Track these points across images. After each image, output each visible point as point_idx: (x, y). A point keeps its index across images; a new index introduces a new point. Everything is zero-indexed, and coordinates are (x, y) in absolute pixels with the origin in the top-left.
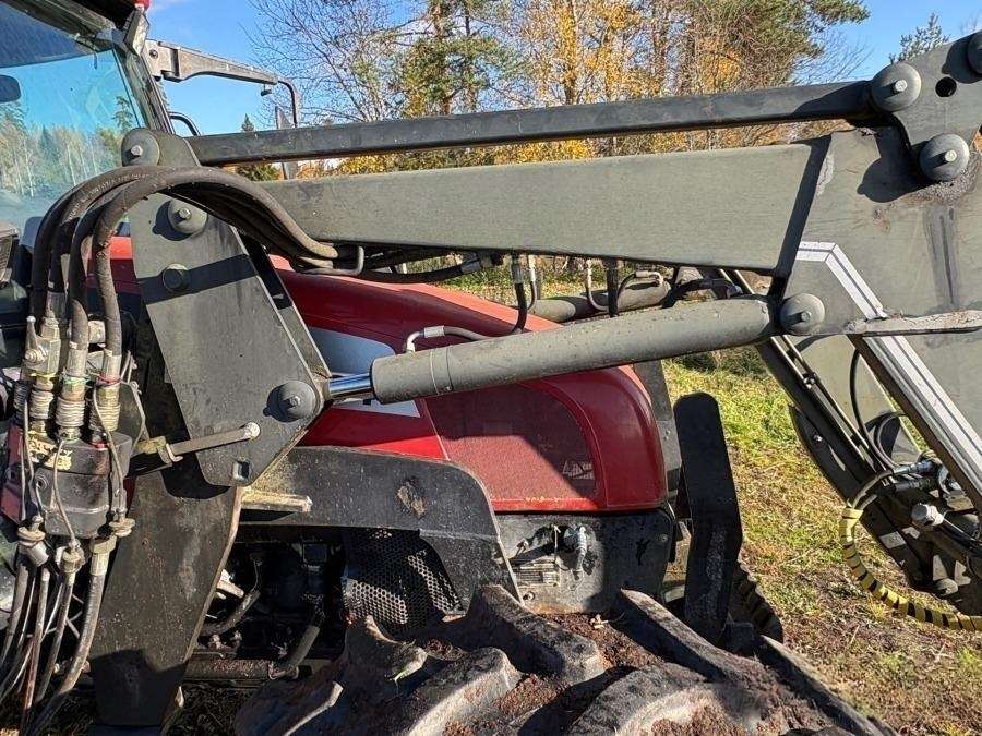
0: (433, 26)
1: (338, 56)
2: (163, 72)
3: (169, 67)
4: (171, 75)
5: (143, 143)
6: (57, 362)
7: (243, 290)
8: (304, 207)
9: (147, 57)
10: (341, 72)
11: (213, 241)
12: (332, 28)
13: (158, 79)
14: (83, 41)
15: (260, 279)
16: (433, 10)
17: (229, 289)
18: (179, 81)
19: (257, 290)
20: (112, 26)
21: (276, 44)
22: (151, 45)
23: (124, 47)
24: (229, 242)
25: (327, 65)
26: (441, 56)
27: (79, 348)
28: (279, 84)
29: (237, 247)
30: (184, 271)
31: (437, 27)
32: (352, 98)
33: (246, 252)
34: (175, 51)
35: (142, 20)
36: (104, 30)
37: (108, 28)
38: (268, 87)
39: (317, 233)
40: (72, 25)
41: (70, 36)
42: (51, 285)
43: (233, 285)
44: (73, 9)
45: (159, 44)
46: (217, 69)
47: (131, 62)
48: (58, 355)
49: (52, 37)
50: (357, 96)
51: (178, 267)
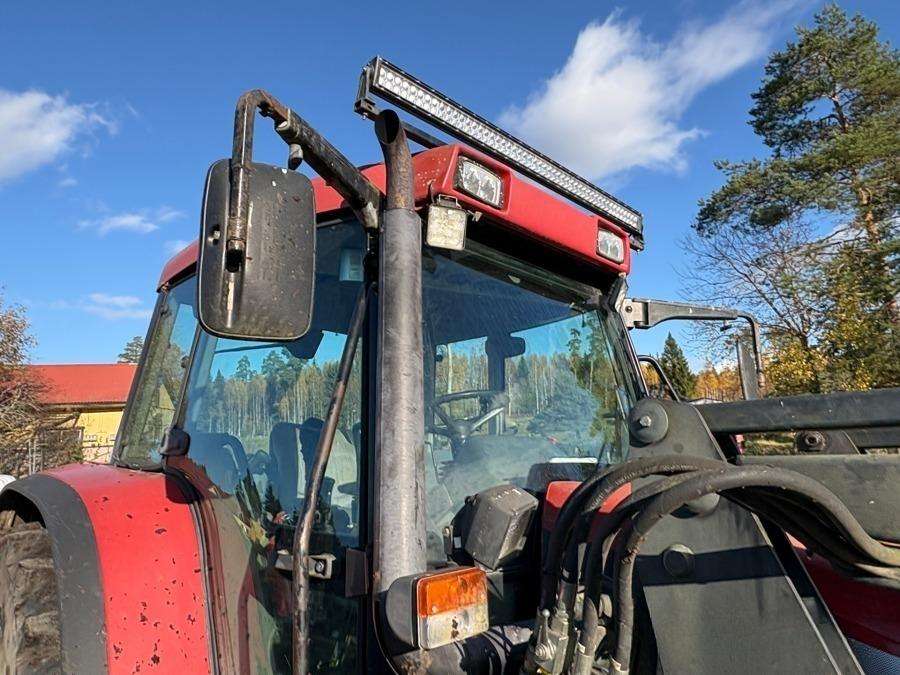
0: (865, 231)
1: (759, 274)
2: (636, 323)
3: (640, 318)
4: (642, 324)
5: (652, 414)
6: (563, 662)
7: (765, 592)
8: (854, 492)
9: (624, 312)
10: (764, 289)
11: (726, 523)
12: (753, 253)
13: (630, 328)
14: (576, 308)
15: (788, 579)
16: (864, 217)
17: (745, 587)
18: (647, 328)
19: (786, 595)
20: (599, 293)
21: (701, 274)
22: (628, 303)
23: (606, 307)
24: (748, 527)
25: (748, 285)
26: (878, 257)
27: (587, 653)
28: (739, 319)
29: (757, 535)
30: (690, 555)
31: (870, 233)
32: (775, 310)
33: (769, 543)
34: (646, 304)
35: (624, 285)
36: (592, 297)
37: (596, 294)
38: (728, 323)
39: (877, 530)
40: (571, 297)
41: (567, 305)
42: (566, 574)
43: (752, 582)
44: (573, 287)
45: (633, 301)
46: (681, 314)
47: (611, 318)
48: (564, 653)
49: (551, 307)
50: (780, 307)
51: (682, 549)
